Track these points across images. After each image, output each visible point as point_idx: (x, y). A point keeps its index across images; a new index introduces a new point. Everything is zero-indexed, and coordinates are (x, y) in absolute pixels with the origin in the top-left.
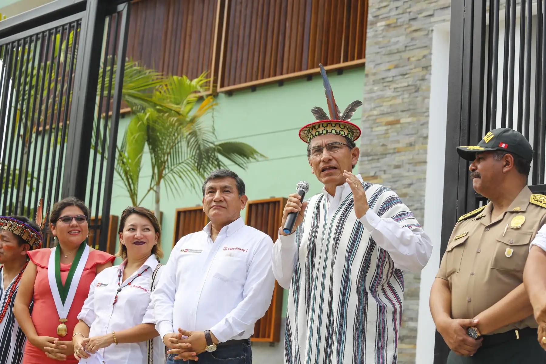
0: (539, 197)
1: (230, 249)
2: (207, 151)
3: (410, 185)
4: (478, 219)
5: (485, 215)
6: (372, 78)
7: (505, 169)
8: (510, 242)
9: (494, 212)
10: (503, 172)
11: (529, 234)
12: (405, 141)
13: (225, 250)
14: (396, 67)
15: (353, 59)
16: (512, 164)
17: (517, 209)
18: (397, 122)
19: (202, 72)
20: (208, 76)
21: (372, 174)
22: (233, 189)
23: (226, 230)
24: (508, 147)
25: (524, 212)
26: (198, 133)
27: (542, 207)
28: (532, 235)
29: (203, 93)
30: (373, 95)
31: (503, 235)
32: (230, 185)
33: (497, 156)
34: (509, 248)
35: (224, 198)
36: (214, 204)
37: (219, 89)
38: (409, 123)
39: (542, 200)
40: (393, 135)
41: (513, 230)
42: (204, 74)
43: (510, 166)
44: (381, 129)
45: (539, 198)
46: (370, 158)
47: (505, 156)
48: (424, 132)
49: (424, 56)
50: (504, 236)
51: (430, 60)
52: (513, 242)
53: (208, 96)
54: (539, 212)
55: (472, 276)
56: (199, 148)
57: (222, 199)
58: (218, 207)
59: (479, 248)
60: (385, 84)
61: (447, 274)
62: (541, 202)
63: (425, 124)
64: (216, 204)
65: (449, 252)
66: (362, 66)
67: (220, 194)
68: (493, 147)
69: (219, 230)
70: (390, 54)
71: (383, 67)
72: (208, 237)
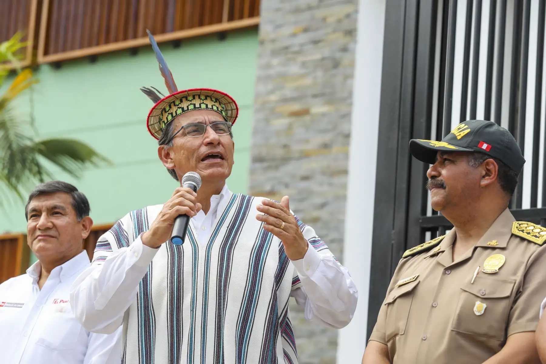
0: (526, 225)
1: (62, 301)
2: (23, 150)
3: (323, 206)
4: (432, 256)
5: (443, 250)
6: (269, 47)
7: (485, 182)
8: (481, 292)
9: (458, 245)
10: (480, 185)
11: (511, 283)
12: (317, 140)
13: (55, 303)
14: (306, 30)
15: (241, 17)
16: (495, 175)
17: (493, 243)
18: (305, 112)
19: (15, 32)
20: (24, 39)
21: (268, 188)
22: (67, 210)
23: (60, 272)
24: (492, 148)
25: (503, 249)
26: (9, 124)
27: (530, 242)
28: (515, 283)
29: (16, 64)
30: (271, 72)
31: (472, 282)
32: (62, 204)
33: (474, 161)
34: (480, 301)
35: (52, 223)
36: (38, 233)
37: (41, 58)
38: (324, 115)
39: (531, 231)
40: (299, 132)
41: (486, 275)
42: (18, 36)
43: (491, 177)
44: (281, 123)
45: (526, 228)
46: (265, 164)
47: (486, 161)
48: (344, 127)
49: (348, 16)
50: (473, 284)
51: (355, 21)
52: (487, 292)
53: (24, 68)
54: (526, 248)
55: (424, 341)
56: (10, 147)
57: (50, 225)
58: (45, 238)
59: (435, 299)
60: (290, 56)
61: (386, 337)
62: (529, 233)
63: (347, 116)
64: (41, 233)
65: (389, 304)
66: (254, 29)
67: (46, 219)
68: (468, 147)
69: (49, 271)
70: (297, 11)
71: (287, 30)
72: (33, 283)
